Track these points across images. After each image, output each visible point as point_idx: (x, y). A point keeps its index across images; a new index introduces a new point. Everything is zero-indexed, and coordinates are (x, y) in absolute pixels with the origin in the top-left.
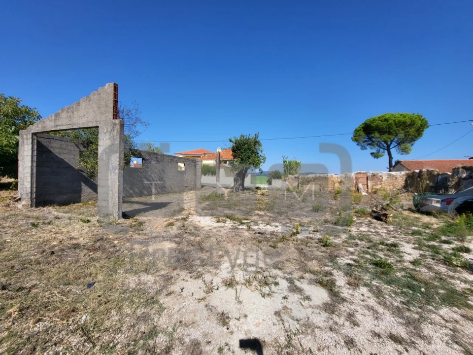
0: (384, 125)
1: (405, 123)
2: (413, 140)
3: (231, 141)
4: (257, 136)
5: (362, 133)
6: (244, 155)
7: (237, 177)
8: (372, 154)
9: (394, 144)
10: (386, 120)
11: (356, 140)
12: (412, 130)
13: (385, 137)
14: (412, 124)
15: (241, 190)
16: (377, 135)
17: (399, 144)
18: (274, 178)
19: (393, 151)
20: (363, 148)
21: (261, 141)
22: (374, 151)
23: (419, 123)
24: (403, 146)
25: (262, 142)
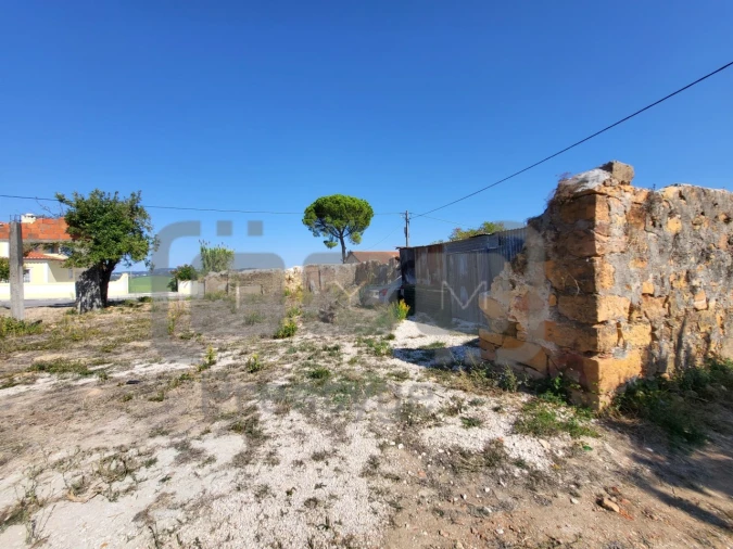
0: (335, 208)
1: (354, 208)
2: (362, 228)
3: (61, 200)
4: (135, 198)
5: (313, 215)
6: (104, 234)
7: (87, 279)
8: (325, 242)
9: (346, 232)
10: (337, 202)
11: (307, 224)
12: (361, 217)
13: (337, 222)
14: (361, 211)
15: (98, 306)
16: (329, 219)
17: (351, 232)
18: (183, 279)
19: (346, 239)
20: (316, 235)
21: (146, 209)
22: (327, 239)
23: (366, 211)
24: (354, 235)
25: (148, 211)
